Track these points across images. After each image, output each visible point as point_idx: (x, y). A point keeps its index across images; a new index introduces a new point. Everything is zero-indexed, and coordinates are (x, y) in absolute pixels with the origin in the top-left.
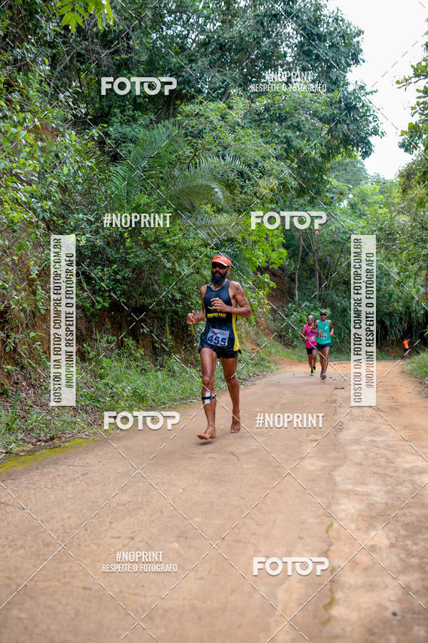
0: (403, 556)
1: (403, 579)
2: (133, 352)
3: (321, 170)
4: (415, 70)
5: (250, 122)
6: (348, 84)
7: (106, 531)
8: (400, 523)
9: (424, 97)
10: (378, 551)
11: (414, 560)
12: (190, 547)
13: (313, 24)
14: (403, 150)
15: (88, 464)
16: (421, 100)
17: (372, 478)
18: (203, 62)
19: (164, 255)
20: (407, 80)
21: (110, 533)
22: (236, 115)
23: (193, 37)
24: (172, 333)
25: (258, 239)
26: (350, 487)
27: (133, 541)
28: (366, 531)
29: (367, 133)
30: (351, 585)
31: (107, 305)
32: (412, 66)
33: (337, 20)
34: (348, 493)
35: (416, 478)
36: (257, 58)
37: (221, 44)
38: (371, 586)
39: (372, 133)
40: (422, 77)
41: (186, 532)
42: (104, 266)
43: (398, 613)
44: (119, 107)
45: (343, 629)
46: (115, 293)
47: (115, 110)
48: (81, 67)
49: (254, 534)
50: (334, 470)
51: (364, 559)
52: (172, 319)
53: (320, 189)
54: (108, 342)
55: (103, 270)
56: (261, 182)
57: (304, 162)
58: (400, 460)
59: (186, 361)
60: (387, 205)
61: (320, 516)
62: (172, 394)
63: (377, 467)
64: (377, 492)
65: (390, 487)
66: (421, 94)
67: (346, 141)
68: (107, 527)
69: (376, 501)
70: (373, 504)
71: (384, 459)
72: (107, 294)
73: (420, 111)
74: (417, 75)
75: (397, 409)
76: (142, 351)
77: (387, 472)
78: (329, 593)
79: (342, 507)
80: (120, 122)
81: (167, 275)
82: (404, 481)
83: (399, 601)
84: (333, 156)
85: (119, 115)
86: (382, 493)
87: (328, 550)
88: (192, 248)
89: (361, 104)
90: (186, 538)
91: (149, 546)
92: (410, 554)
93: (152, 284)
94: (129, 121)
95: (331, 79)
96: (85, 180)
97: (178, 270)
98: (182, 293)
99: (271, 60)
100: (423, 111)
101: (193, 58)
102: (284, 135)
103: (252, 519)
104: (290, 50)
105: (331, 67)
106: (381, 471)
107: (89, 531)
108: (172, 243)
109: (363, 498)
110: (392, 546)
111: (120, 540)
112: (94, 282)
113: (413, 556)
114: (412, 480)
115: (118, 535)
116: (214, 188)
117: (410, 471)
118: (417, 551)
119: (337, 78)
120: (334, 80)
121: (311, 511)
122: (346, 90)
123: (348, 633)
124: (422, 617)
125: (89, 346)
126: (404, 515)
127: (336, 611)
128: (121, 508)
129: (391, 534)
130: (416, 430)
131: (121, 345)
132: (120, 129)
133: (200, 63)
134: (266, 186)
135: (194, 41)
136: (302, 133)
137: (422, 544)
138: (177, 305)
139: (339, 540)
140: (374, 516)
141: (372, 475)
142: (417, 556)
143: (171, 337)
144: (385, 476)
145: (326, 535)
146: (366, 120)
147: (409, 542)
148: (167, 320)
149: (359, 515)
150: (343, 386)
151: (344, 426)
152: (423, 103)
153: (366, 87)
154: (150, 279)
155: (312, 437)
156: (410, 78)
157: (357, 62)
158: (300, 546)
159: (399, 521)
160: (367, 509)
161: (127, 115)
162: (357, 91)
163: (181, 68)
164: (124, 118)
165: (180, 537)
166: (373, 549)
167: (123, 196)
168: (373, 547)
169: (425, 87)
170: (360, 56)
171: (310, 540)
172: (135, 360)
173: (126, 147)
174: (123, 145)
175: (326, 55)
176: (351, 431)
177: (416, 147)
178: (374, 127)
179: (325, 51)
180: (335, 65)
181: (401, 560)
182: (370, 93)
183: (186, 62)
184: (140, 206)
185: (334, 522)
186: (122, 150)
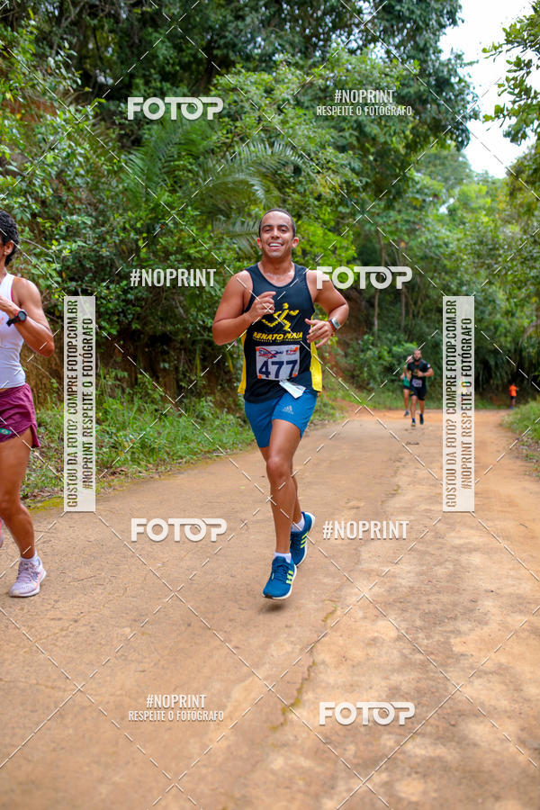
1: (396, 679)
2: (150, 391)
3: (405, 165)
4: (508, 35)
5: (311, 100)
6: (440, 51)
7: (47, 610)
8: (419, 612)
9: (515, 71)
10: (379, 645)
11: (418, 657)
12: (143, 634)
14: (509, 139)
15: (57, 529)
16: (511, 75)
17: (408, 556)
20: (496, 48)
22: (283, 92)
24: (204, 368)
26: (375, 566)
27: (76, 624)
28: (373, 621)
29: (464, 117)
30: (328, 684)
31: (114, 332)
32: (504, 30)
34: (369, 574)
35: (464, 558)
36: (325, 14)
38: (352, 686)
39: (471, 117)
40: (516, 44)
42: (111, 282)
44: (144, 76)
45: (296, 737)
46: (125, 316)
47: (138, 81)
48: (92, 22)
49: (231, 620)
51: (358, 653)
52: (204, 351)
53: (402, 190)
54: (116, 378)
55: (108, 288)
56: (319, 179)
57: (383, 153)
58: (453, 534)
59: (220, 405)
60: (490, 211)
61: (323, 601)
62: (192, 445)
64: (406, 573)
65: (424, 568)
66: (512, 67)
67: (437, 127)
68: (49, 607)
69: (401, 584)
70: (396, 588)
71: (432, 534)
72: (116, 318)
73: (509, 90)
74: (508, 42)
76: (160, 391)
77: (430, 549)
78: (295, 693)
79: (355, 590)
80: (144, 96)
81: (193, 296)
82: (447, 561)
84: (422, 147)
85: (142, 87)
86: (412, 574)
87: (318, 641)
88: (224, 262)
89: (457, 79)
93: (177, 308)
94: (155, 95)
95: (418, 45)
96: (87, 172)
97: (207, 289)
100: (514, 89)
101: (241, 13)
102: (354, 117)
103: (236, 602)
104: (367, 4)
105: (418, 29)
106: (420, 547)
107: (25, 611)
108: (198, 255)
109: (386, 580)
110: (399, 638)
111: (60, 622)
114: (457, 560)
115: (59, 616)
116: (253, 185)
117: (459, 550)
118: (427, 646)
119: (425, 44)
120: (421, 45)
121: (315, 594)
122: (438, 58)
123: (299, 741)
126: (429, 602)
128: (76, 584)
129: (404, 625)
130: (487, 498)
131: (134, 383)
133: (248, 20)
134: (326, 184)
137: (437, 637)
139: (336, 630)
140: (394, 602)
143: (202, 373)
144: (426, 553)
145: (323, 623)
146: (463, 100)
147: (421, 635)
148: (198, 352)
149: (372, 601)
150: (417, 441)
151: (400, 491)
152: (513, 79)
153: (463, 57)
154: (173, 299)
155: (352, 504)
156: (501, 46)
157: (454, 23)
159: (419, 609)
160: (385, 593)
161: (154, 88)
162: (453, 62)
163: (224, 26)
164: (148, 91)
165: (135, 621)
166: (374, 642)
167: (140, 193)
168: (374, 639)
169: (518, 58)
170: (458, 15)
171: (299, 629)
172: (152, 402)
173: (149, 129)
174: (146, 127)
175: (413, 12)
176: (406, 498)
177: (524, 136)
178: (474, 110)
179: (411, 8)
180: (424, 26)
181: (404, 656)
182: (468, 64)
183: (231, 18)
184: (160, 206)
185: (338, 608)
186: (144, 134)
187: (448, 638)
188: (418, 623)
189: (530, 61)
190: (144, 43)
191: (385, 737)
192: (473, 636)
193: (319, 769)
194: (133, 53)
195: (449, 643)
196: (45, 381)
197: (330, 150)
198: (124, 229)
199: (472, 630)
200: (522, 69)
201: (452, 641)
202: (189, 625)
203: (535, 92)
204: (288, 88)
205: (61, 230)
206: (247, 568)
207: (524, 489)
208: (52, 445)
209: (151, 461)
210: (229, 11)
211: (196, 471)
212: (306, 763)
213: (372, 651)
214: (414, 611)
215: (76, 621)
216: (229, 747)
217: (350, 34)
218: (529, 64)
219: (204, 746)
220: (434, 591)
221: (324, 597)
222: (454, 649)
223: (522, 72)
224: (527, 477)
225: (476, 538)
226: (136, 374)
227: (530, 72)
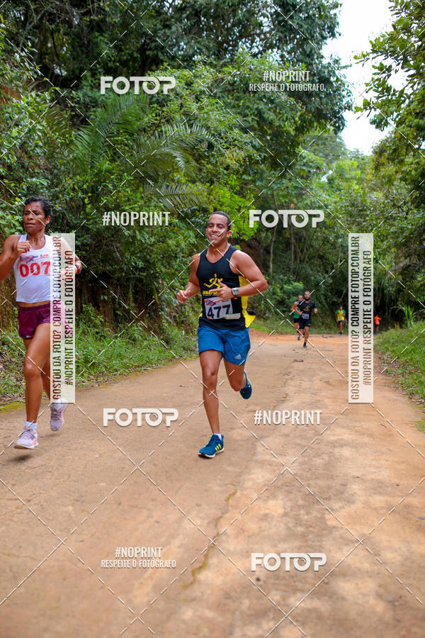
0: (291, 525)
2: (92, 318)
3: (295, 144)
4: (374, 46)
5: (222, 92)
6: (322, 57)
8: (301, 494)
9: (378, 74)
10: (269, 519)
11: (300, 529)
12: (83, 511)
14: (374, 126)
15: (14, 427)
16: (376, 77)
17: (293, 450)
20: (364, 56)
21: (9, 495)
22: (200, 85)
24: (136, 301)
25: (230, 209)
26: (268, 457)
27: (29, 504)
28: (266, 500)
29: (341, 108)
30: (229, 551)
32: (371, 42)
34: (262, 463)
35: (337, 451)
36: (233, 25)
37: (197, 9)
38: (247, 552)
39: (345, 108)
40: (380, 54)
41: (86, 496)
43: (262, 578)
45: (203, 593)
47: (86, 73)
48: (50, 26)
49: (153, 500)
51: (253, 526)
52: (135, 286)
56: (227, 153)
57: (278, 134)
59: (148, 330)
60: (360, 181)
61: (226, 485)
62: (124, 361)
63: (302, 438)
64: (291, 462)
66: (377, 71)
67: (319, 115)
71: (313, 432)
73: (374, 88)
74: (374, 51)
76: (101, 318)
78: (203, 558)
79: (252, 476)
80: (91, 86)
81: (128, 244)
82: (323, 453)
84: (308, 130)
86: (297, 464)
87: (221, 517)
89: (335, 79)
90: (83, 502)
91: (43, 508)
92: (298, 522)
93: (115, 252)
95: (305, 52)
96: (45, 144)
97: (139, 237)
98: (147, 261)
99: (248, 29)
100: (378, 88)
101: (168, 23)
102: (256, 106)
104: (266, 19)
105: (305, 39)
106: (303, 442)
109: (276, 469)
110: (285, 514)
113: (300, 525)
114: (331, 453)
116: (176, 157)
117: (334, 444)
118: (307, 521)
119: (311, 51)
120: (308, 52)
121: (220, 479)
122: (320, 62)
123: (205, 597)
124: (283, 582)
127: (202, 576)
128: (30, 471)
129: (289, 504)
131: (79, 310)
132: (90, 93)
133: (174, 28)
134: (232, 157)
135: (171, 5)
136: (273, 105)
137: (315, 514)
138: (141, 274)
139: (236, 507)
141: (294, 446)
142: (304, 524)
143: (134, 305)
145: (226, 503)
146: (340, 94)
147: (302, 512)
148: (131, 286)
149: (264, 485)
150: (302, 359)
151: (288, 398)
152: (377, 80)
153: (340, 61)
154: (112, 245)
156: (368, 54)
157: (333, 35)
158: (196, 512)
159: (301, 492)
161: (98, 79)
162: (332, 65)
163: (155, 32)
164: (94, 82)
165: (77, 501)
166: (265, 517)
167: (87, 161)
168: (266, 515)
169: (381, 64)
170: (336, 30)
171: (206, 507)
172: (94, 326)
173: (95, 111)
174: (92, 109)
175: (301, 26)
176: (293, 403)
177: (387, 124)
178: (348, 103)
179: (300, 23)
180: (310, 37)
181: (289, 529)
182: (344, 67)
183: (160, 27)
184: (102, 172)
185: (239, 491)
186: (91, 115)
187: (324, 514)
188: (301, 502)
189: (390, 66)
190: (91, 44)
191: (273, 592)
192: (343, 512)
193: (220, 619)
194: (82, 51)
195: (324, 518)
196: (8, 309)
197: (236, 131)
198: (74, 190)
199: (342, 508)
200: (384, 72)
201: (327, 516)
202: (120, 504)
203: (394, 90)
204: (204, 82)
205: (23, 189)
206: (166, 459)
207: (384, 397)
208: (13, 360)
209: (93, 373)
210: (159, 21)
211: (128, 382)
212: (210, 614)
213: (264, 524)
214: (297, 493)
215: (29, 501)
217: (253, 42)
218: (389, 69)
219: (130, 601)
220: (313, 477)
221: (227, 482)
222: (328, 523)
223: (384, 75)
224: (386, 388)
225: (347, 436)
226: (81, 304)
227: (390, 75)
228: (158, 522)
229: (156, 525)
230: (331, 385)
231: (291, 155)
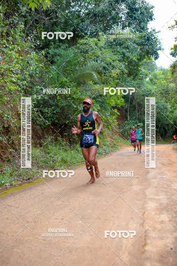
0: (175, 225)
1: (175, 234)
2: (61, 143)
3: (138, 65)
5: (107, 46)
6: (148, 29)
7: (52, 216)
13: (133, 4)
14: (172, 56)
15: (44, 189)
18: (87, 22)
19: (73, 102)
20: (173, 27)
21: (53, 217)
23: (83, 11)
26: (152, 197)
27: (63, 220)
28: (159, 215)
29: (157, 49)
30: (153, 237)
31: (50, 124)
32: (175, 21)
33: (143, 2)
34: (151, 199)
36: (110, 19)
37: (95, 14)
39: (159, 49)
41: (85, 216)
42: (48, 107)
43: (173, 248)
44: (54, 41)
45: (150, 255)
46: (53, 118)
47: (52, 43)
48: (37, 25)
49: (113, 217)
50: (145, 190)
51: (159, 226)
53: (137, 73)
54: (51, 139)
55: (48, 109)
56: (112, 71)
57: (130, 62)
58: (173, 185)
60: (166, 79)
61: (140, 209)
62: (78, 160)
63: (163, 188)
64: (163, 198)
65: (169, 197)
67: (148, 53)
68: (52, 215)
69: (163, 202)
70: (162, 204)
71: (166, 185)
72: (50, 119)
75: (171, 164)
76: (65, 142)
77: (168, 190)
78: (144, 241)
79: (149, 205)
80: (54, 48)
81: (74, 111)
82: (175, 194)
83: (173, 243)
84: (143, 59)
85: (53, 45)
86: (165, 199)
87: (144, 223)
89: (154, 37)
90: (85, 219)
91: (70, 222)
93: (69, 115)
94: (57, 47)
96: (40, 72)
97: (79, 108)
99: (115, 20)
101: (83, 20)
102: (122, 51)
103: (112, 210)
104: (124, 15)
105: (140, 22)
108: (76, 98)
109: (158, 201)
110: (170, 221)
111: (58, 220)
112: (44, 114)
115: (57, 218)
116: (93, 74)
119: (143, 27)
120: (142, 27)
121: (136, 207)
122: (147, 31)
123: (152, 257)
125: (43, 141)
126: (175, 208)
127: (147, 248)
128: (58, 207)
131: (56, 140)
132: (54, 51)
133: (86, 22)
134: (115, 73)
135: (83, 13)
136: (129, 50)
139: (148, 218)
140: (162, 209)
141: (161, 192)
143: (77, 136)
144: (166, 192)
145: (143, 216)
146: (156, 44)
149: (156, 209)
151: (149, 172)
153: (155, 30)
154: (68, 112)
155: (136, 176)
156: (174, 26)
157: (152, 20)
158: (132, 221)
159: (173, 211)
160: (159, 206)
161: (57, 45)
162: (152, 32)
163: (78, 24)
166: (162, 222)
167: (56, 78)
170: (153, 17)
171: (136, 219)
172: (62, 146)
173: (56, 58)
175: (139, 17)
178: (159, 47)
179: (138, 15)
180: (143, 21)
181: (174, 226)
182: (157, 32)
183: (80, 22)
184: (63, 82)
185: (146, 211)
186: (55, 59)
190: (53, 31)
204: (102, 43)
205: (35, 91)
209: (66, 165)
210: (79, 20)
211: (81, 168)
213: (163, 225)
214: (171, 211)
215: (63, 219)
216: (129, 260)
217: (118, 25)
226: (57, 137)
228: (118, 226)
229: (118, 227)
230: (165, 165)
231: (137, 70)
